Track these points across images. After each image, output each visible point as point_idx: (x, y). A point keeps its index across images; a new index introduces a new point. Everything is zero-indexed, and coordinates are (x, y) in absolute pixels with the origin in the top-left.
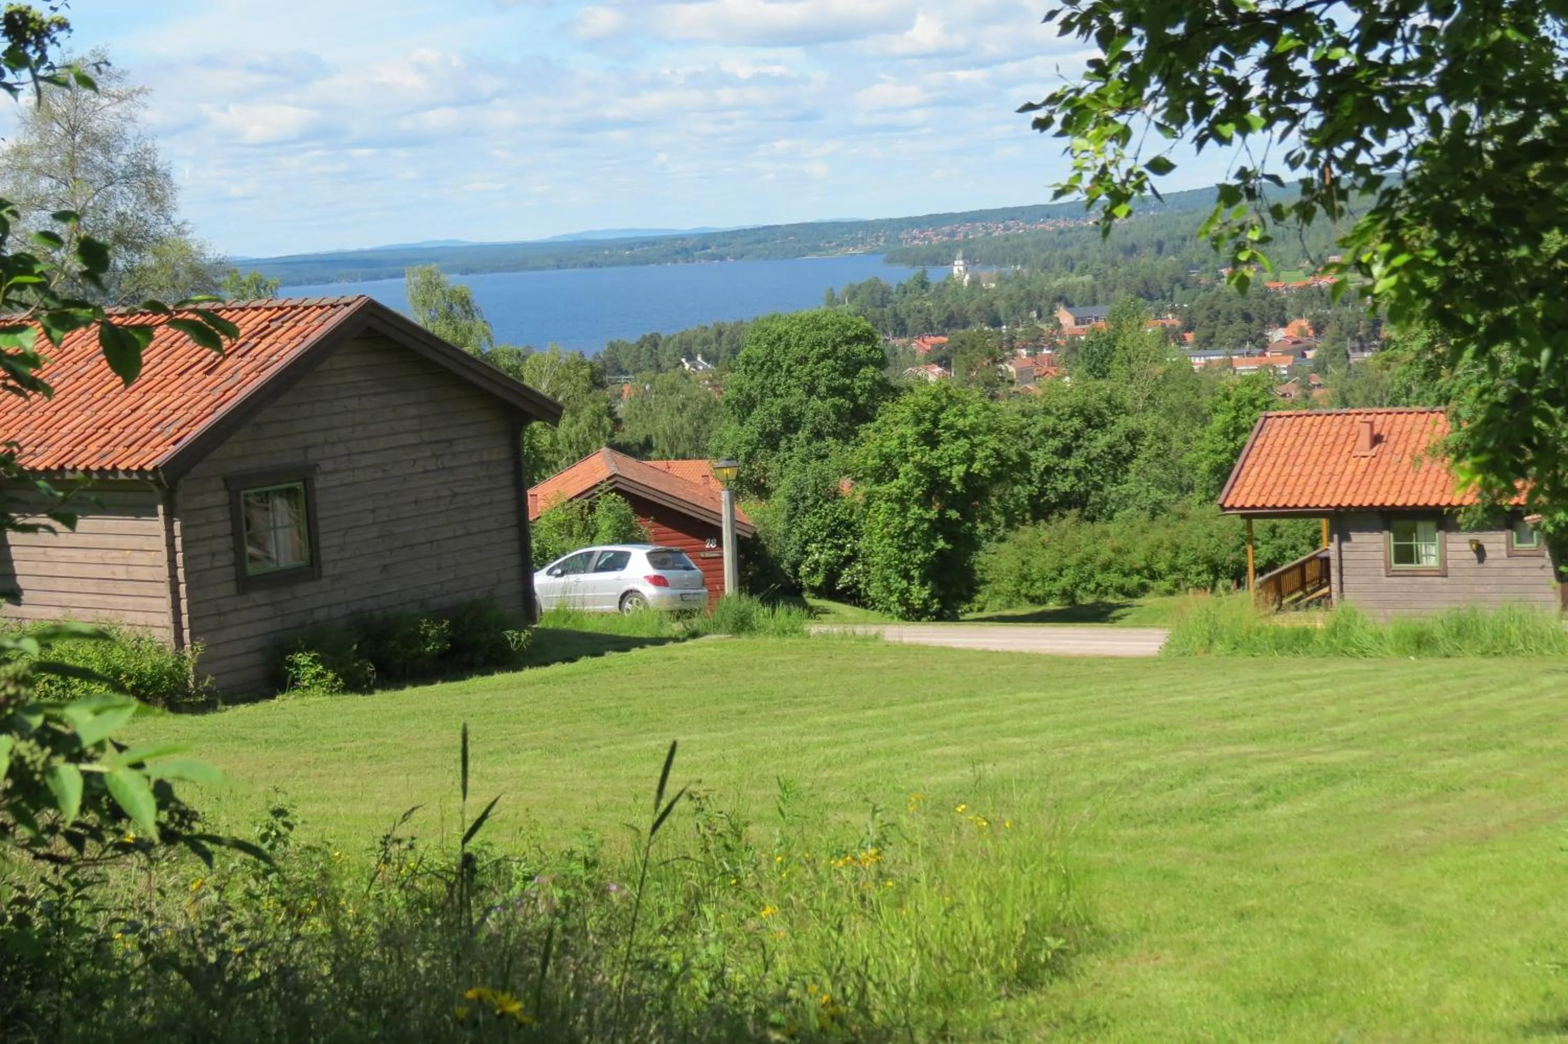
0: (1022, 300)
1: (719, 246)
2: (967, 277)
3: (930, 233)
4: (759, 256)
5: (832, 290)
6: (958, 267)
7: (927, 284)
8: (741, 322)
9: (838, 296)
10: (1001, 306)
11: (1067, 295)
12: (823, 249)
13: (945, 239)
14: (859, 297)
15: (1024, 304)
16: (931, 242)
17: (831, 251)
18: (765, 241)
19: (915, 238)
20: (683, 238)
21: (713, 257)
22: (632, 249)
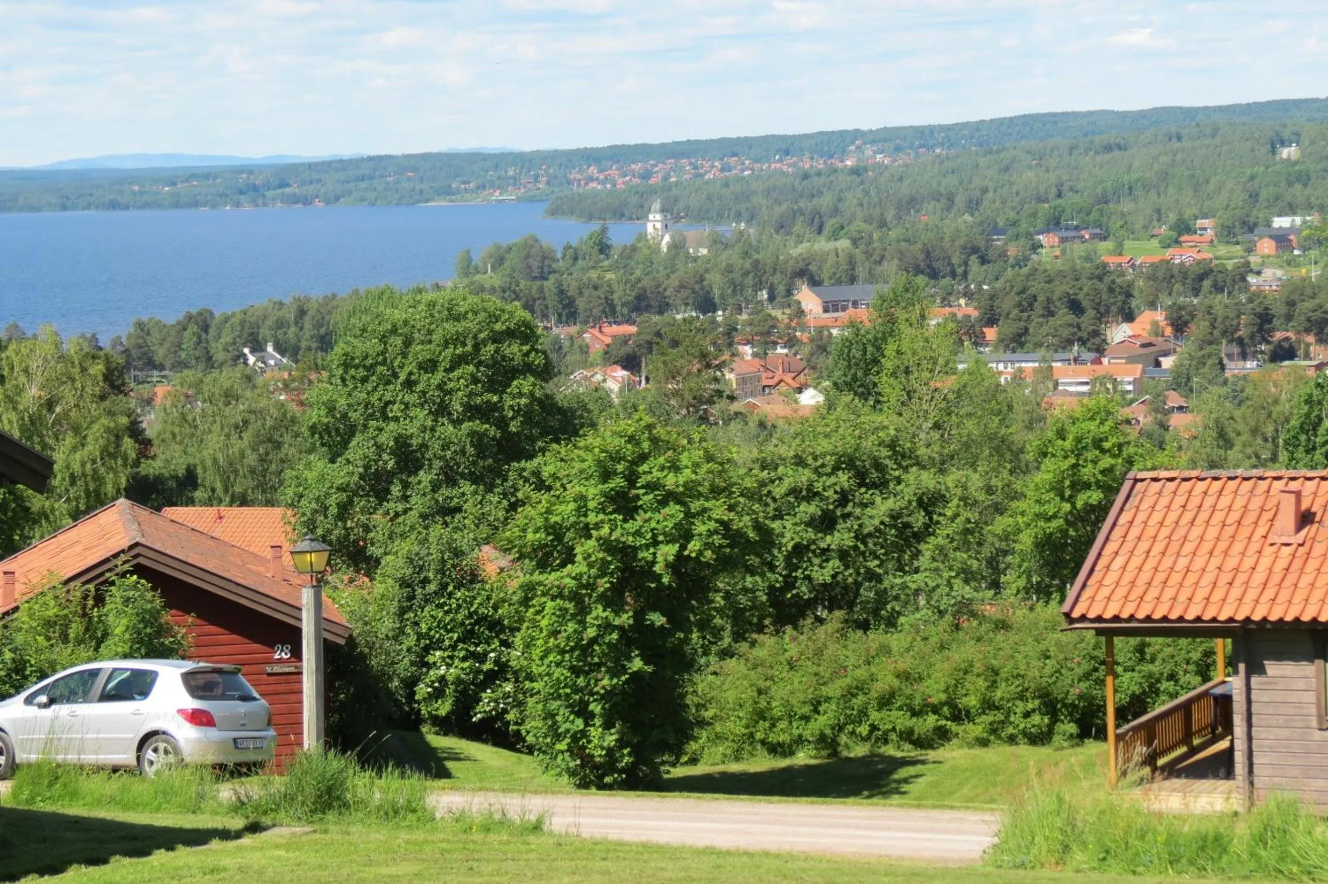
0: (747, 273)
1: (303, 183)
2: (667, 239)
3: (613, 172)
4: (363, 200)
5: (468, 252)
6: (654, 223)
7: (609, 247)
8: (334, 296)
9: (476, 260)
10: (716, 282)
11: (814, 268)
12: (458, 192)
13: (637, 181)
14: (507, 264)
15: (749, 280)
16: (614, 185)
17: (468, 196)
18: (371, 178)
19: (591, 179)
20: (249, 170)
21: (294, 199)
22: (174, 184)
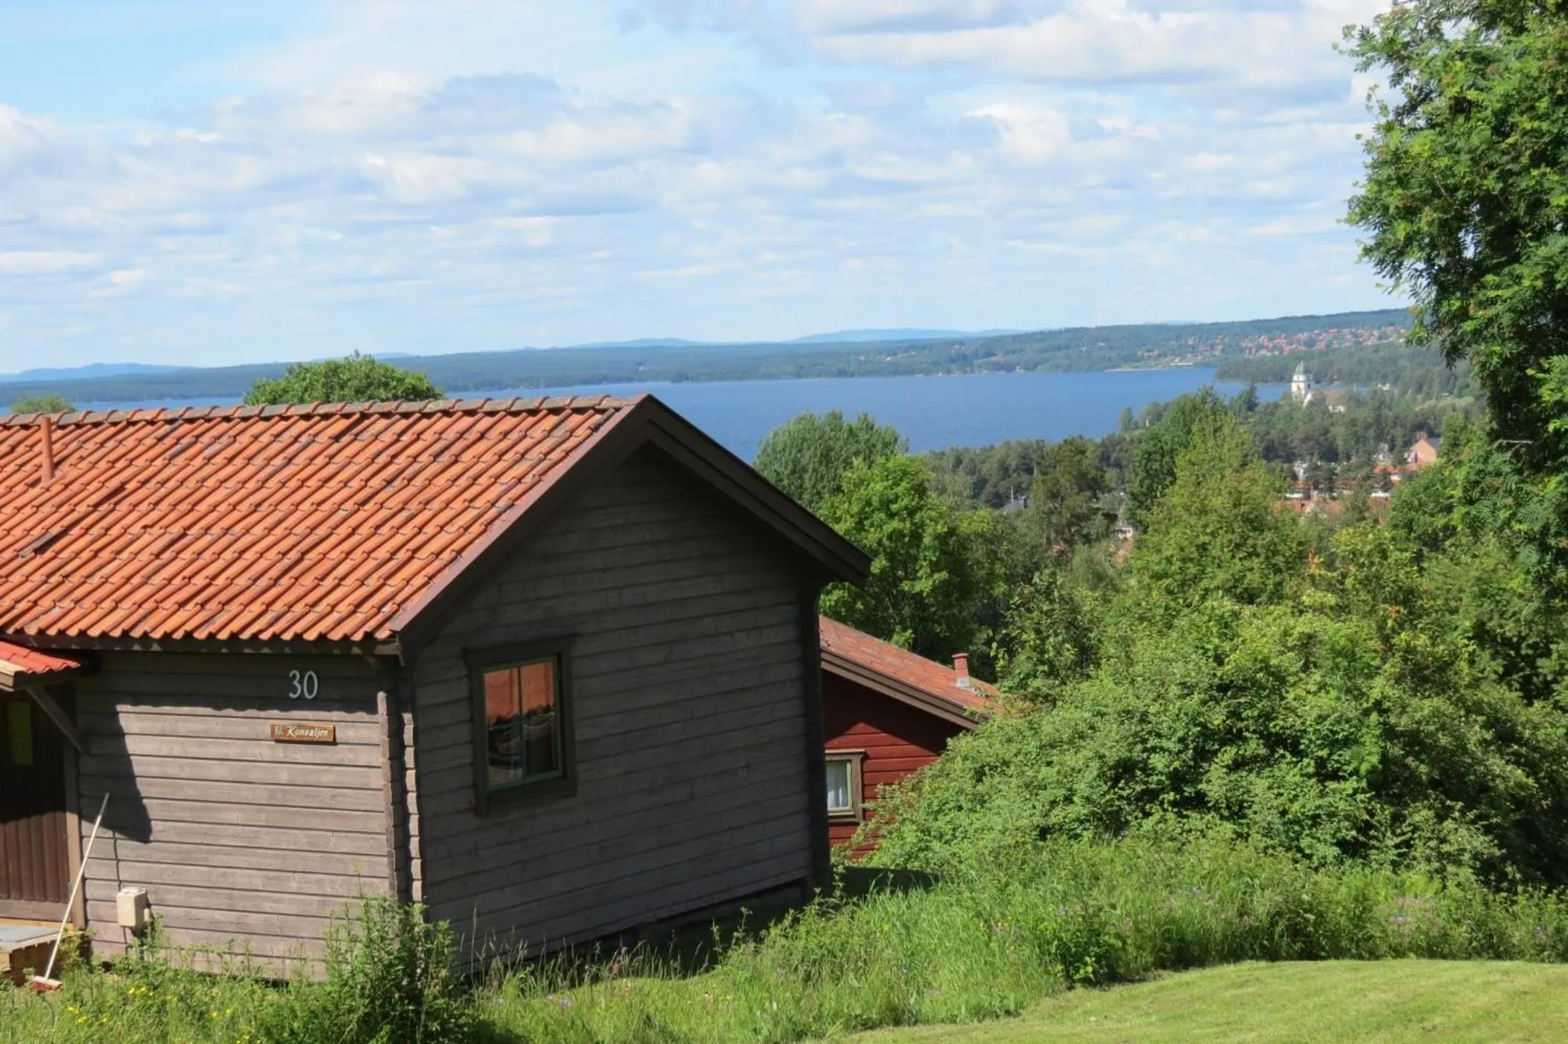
0: (1369, 426)
1: (1007, 353)
2: (1309, 397)
3: (1282, 341)
4: (1058, 367)
5: (1129, 410)
6: (1298, 384)
7: (1256, 405)
8: (992, 448)
9: (1137, 417)
10: (1340, 435)
11: (1431, 422)
12: (1142, 359)
13: (1303, 348)
14: (1164, 420)
15: (1371, 433)
16: (1282, 352)
17: (1152, 363)
18: (1067, 347)
19: (1261, 347)
20: (961, 342)
21: (999, 367)
22: (895, 354)
